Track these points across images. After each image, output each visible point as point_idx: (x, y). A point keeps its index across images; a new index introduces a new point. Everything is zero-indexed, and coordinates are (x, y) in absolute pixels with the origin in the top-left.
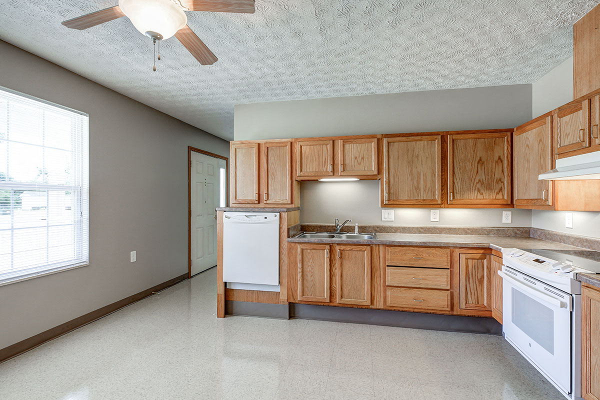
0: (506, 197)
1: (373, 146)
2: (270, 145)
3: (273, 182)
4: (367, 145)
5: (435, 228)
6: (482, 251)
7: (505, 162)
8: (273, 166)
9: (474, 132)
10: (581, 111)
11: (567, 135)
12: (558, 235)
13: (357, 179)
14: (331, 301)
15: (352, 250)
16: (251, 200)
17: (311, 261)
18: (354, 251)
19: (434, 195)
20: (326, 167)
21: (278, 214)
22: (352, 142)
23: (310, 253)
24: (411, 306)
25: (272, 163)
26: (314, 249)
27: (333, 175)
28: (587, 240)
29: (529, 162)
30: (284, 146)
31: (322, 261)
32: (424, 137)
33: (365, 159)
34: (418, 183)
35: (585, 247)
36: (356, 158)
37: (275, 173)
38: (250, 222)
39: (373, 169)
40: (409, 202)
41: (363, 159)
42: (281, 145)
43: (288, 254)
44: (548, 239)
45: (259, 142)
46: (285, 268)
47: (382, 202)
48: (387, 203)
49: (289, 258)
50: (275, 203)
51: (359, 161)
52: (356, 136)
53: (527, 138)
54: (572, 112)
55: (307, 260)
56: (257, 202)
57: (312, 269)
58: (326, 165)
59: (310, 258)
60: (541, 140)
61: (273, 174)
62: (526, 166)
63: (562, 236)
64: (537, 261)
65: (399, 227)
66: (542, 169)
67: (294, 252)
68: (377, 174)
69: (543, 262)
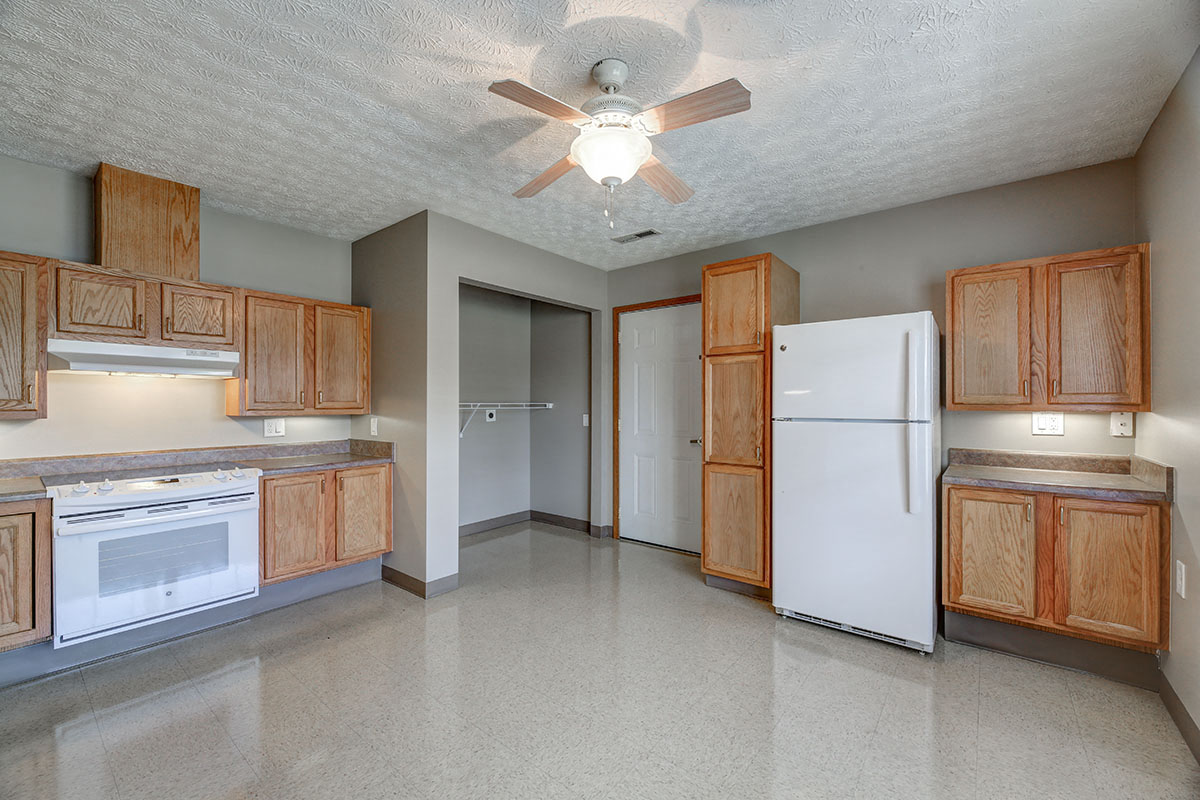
10: (129, 290)
11: (92, 311)
54: (108, 283)
69: (177, 480)
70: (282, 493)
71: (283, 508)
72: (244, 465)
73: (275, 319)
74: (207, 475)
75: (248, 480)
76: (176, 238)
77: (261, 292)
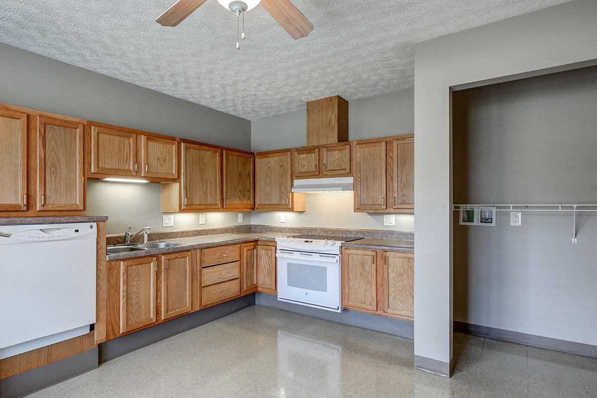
0: (251, 203)
1: (174, 148)
2: (50, 121)
3: (53, 179)
4: (168, 146)
5: (204, 230)
6: (253, 244)
7: (251, 177)
8: (53, 154)
9: (238, 151)
10: (313, 154)
11: (304, 166)
12: (276, 228)
13: (146, 181)
14: (157, 320)
15: (176, 258)
16: (11, 206)
17: (136, 279)
18: (179, 258)
19: (216, 201)
20: (128, 164)
21: (95, 225)
22: (156, 140)
23: (135, 270)
24: (219, 300)
25: (53, 150)
26: (140, 264)
27: (137, 175)
28: (297, 229)
29: (271, 179)
30: (72, 128)
31: (148, 276)
32: (211, 148)
33: (167, 161)
34: (207, 189)
35: (296, 233)
36: (158, 159)
37: (57, 164)
38: (51, 239)
39: (174, 173)
40: (201, 206)
41: (165, 161)
42: (68, 125)
43: (108, 276)
44: (267, 231)
45: (28, 113)
46: (104, 296)
47: (180, 206)
48: (185, 208)
49: (109, 281)
50: (57, 209)
51: (162, 163)
52: (158, 135)
53: (269, 162)
54: (308, 153)
55: (132, 279)
56: (25, 208)
57: (137, 288)
58: (128, 163)
59: (135, 276)
60: (282, 166)
61: (53, 165)
62: (268, 181)
63: (279, 228)
64: (306, 242)
65: (179, 232)
66: (283, 184)
67: (115, 272)
68: (177, 178)
69: (312, 242)
70: (353, 258)
71: (353, 267)
72: (336, 238)
73: (370, 155)
74: (322, 242)
75: (334, 247)
76: (329, 125)
77: (364, 140)
